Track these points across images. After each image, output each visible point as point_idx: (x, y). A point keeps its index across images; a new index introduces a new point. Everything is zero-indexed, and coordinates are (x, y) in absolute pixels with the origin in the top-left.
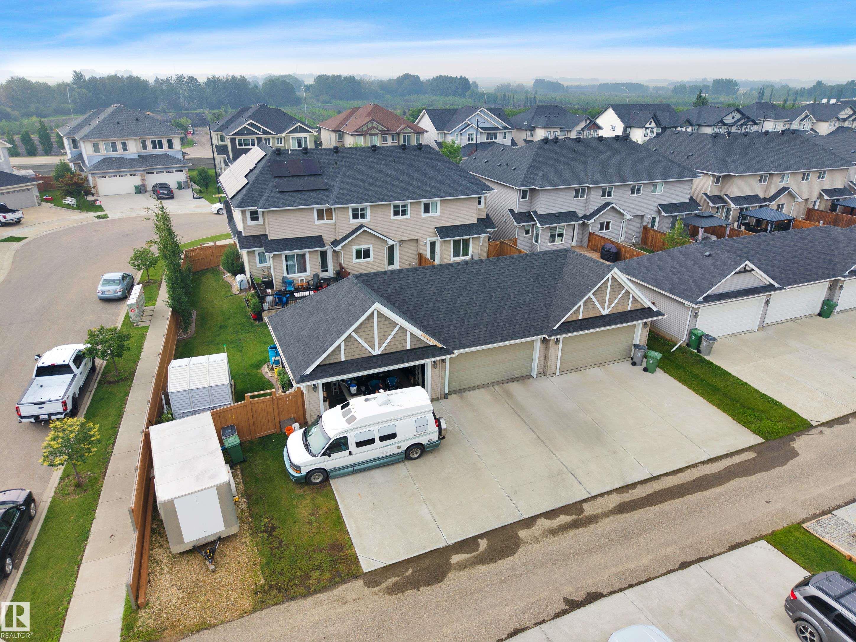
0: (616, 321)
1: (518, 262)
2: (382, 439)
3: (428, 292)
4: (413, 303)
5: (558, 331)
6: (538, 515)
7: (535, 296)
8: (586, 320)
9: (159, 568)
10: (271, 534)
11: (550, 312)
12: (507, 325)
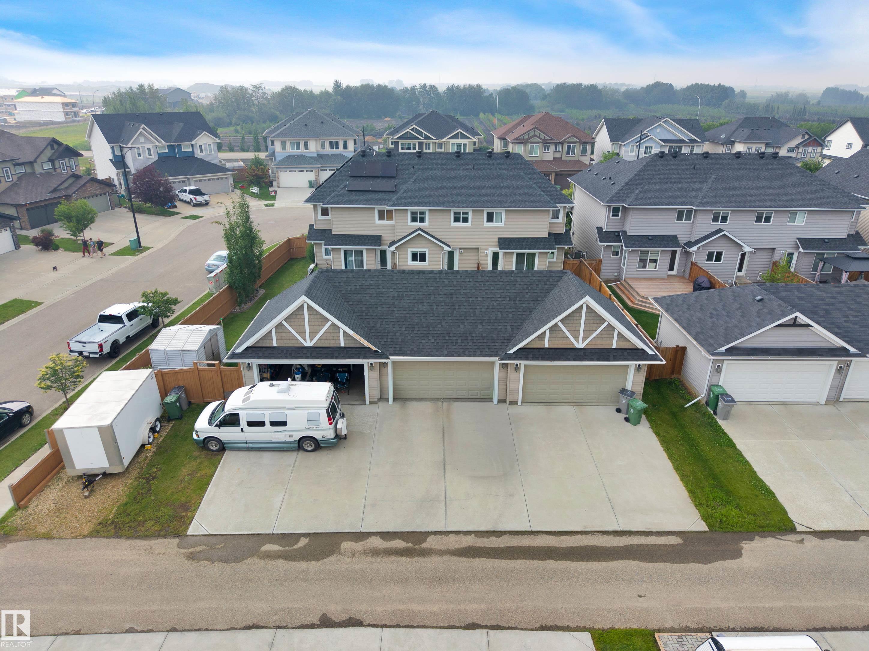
0: (592, 357)
1: (499, 278)
2: (273, 424)
3: (388, 295)
4: (368, 303)
5: (514, 356)
6: (374, 532)
7: (505, 316)
8: (553, 350)
9: (57, 483)
10: (148, 482)
11: (514, 335)
12: (459, 341)
